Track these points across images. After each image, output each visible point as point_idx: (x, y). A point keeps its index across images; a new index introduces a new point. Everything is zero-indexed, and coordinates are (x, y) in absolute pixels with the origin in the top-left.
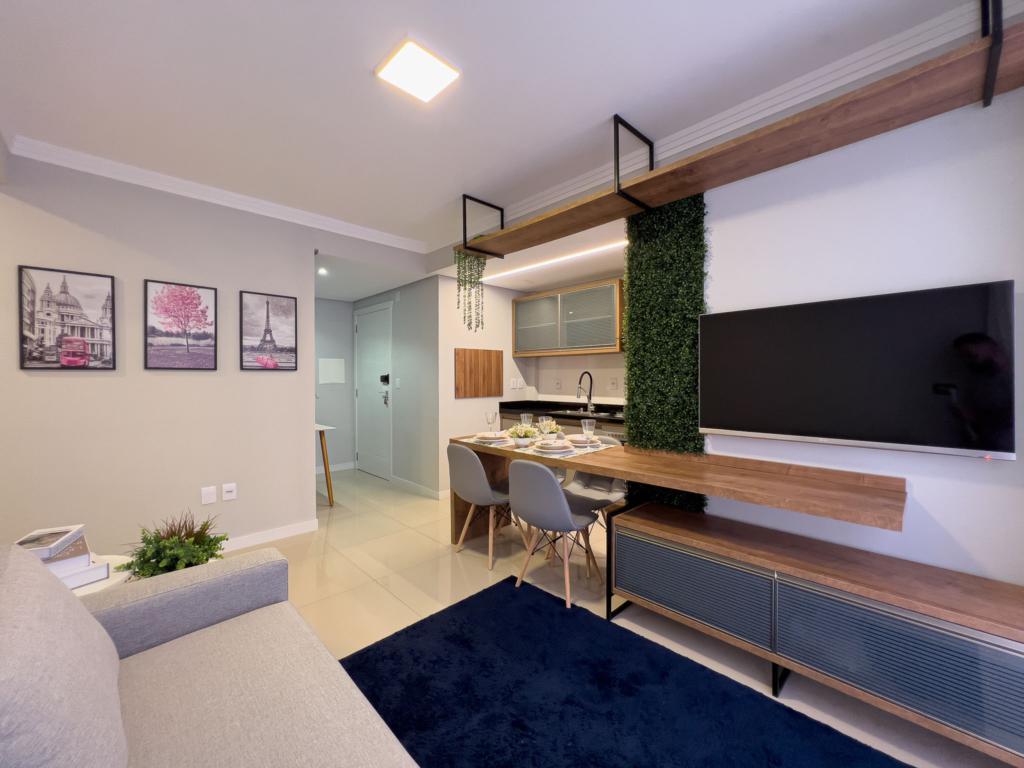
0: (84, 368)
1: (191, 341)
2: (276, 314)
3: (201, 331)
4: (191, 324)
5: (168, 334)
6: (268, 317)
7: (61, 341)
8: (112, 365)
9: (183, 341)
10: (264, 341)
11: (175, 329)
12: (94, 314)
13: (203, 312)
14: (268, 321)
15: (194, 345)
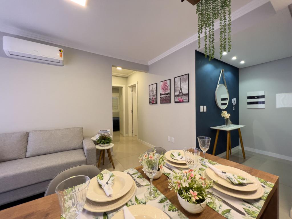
0: (154, 104)
1: (166, 96)
2: (183, 82)
3: (167, 92)
4: (166, 91)
5: (163, 94)
6: (181, 84)
7: (152, 99)
8: (157, 103)
9: (165, 96)
10: (180, 93)
11: (164, 93)
12: (155, 92)
13: (168, 87)
14: (181, 85)
15: (166, 97)
